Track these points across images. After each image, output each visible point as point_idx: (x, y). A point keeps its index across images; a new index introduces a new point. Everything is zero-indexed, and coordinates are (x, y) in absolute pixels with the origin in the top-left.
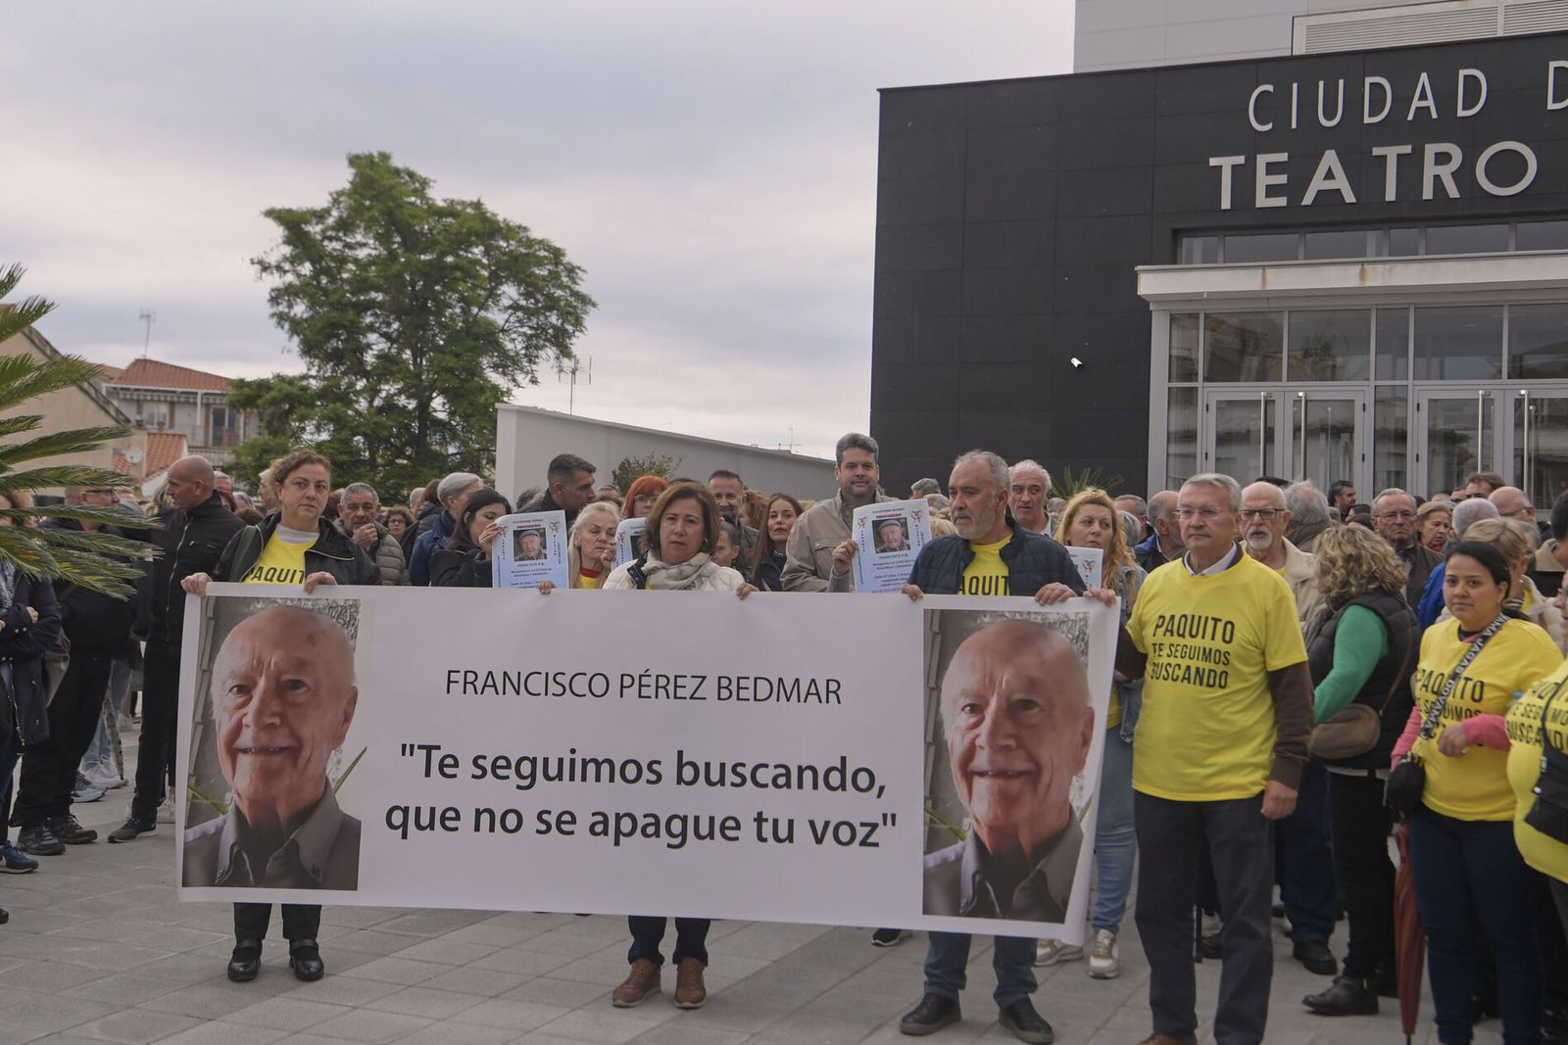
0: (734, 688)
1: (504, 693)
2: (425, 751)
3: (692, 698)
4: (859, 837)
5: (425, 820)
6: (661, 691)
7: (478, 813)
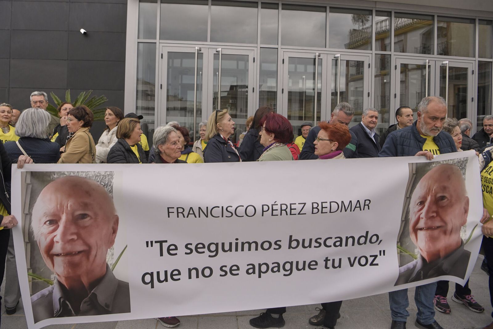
0: (320, 208)
1: (199, 217)
2: (159, 244)
3: (299, 214)
4: (370, 262)
5: (162, 278)
6: (284, 212)
7: (190, 270)
